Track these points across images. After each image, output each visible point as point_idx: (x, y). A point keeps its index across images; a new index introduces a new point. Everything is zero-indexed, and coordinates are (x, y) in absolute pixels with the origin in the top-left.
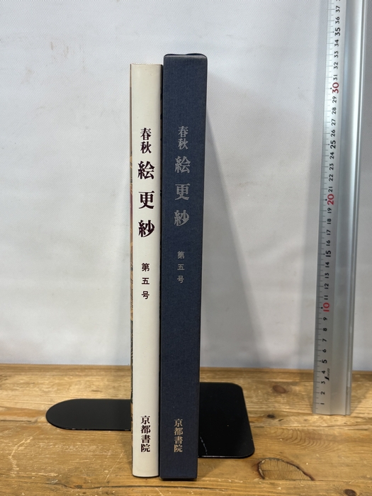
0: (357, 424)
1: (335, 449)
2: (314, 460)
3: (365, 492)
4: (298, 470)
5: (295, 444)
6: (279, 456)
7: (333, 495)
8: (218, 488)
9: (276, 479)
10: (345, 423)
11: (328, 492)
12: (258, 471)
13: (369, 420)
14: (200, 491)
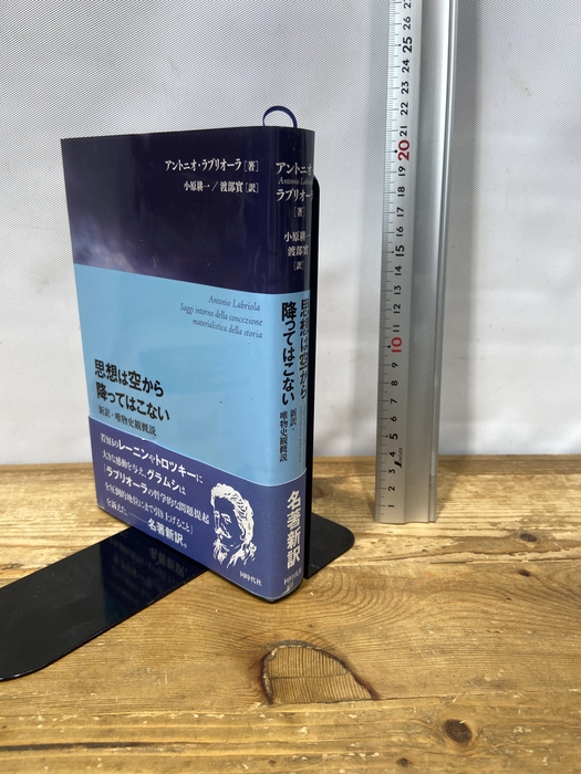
0: (445, 550)
1: (414, 609)
2: (375, 642)
3: (488, 726)
4: (345, 671)
5: (337, 602)
6: (307, 636)
7: (421, 741)
8: (163, 744)
9: (297, 702)
10: (424, 550)
11: (410, 732)
12: (261, 680)
13: (465, 543)
14: (120, 757)
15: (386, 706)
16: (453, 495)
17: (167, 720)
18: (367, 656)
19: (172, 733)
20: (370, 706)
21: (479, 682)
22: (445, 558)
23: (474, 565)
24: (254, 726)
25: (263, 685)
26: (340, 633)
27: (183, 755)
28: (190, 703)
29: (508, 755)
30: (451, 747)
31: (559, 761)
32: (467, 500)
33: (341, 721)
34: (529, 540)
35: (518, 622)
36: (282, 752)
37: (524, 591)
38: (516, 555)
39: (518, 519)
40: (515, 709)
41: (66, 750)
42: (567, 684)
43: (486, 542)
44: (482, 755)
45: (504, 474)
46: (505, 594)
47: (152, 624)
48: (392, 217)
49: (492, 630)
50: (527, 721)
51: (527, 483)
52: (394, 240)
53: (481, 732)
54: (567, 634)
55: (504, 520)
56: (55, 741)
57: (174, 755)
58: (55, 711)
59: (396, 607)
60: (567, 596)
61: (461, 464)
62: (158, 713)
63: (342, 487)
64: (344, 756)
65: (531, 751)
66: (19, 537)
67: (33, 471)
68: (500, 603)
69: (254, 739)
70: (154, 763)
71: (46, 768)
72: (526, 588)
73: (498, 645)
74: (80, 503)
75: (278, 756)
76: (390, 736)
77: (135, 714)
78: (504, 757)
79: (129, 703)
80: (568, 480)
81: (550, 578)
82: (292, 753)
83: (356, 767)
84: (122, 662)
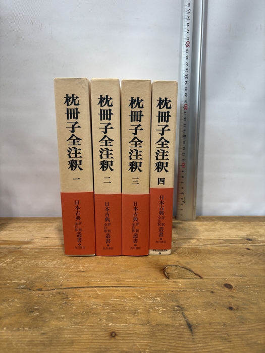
0: (220, 243)
1: (211, 258)
3: (238, 285)
4: (190, 272)
7: (217, 288)
9: (177, 279)
10: (213, 243)
13: (227, 241)
15: (205, 280)
17: (138, 282)
19: (140, 284)
20: (200, 280)
21: (234, 275)
22: (221, 245)
23: (231, 247)
24: (165, 284)
25: (165, 274)
27: (145, 289)
28: (144, 278)
29: (245, 292)
30: (227, 290)
32: (227, 229)
34: (250, 240)
35: (246, 261)
36: (174, 289)
37: (248, 254)
38: (245, 244)
39: (245, 235)
40: (246, 282)
42: (263, 277)
43: (235, 241)
44: (236, 292)
45: (240, 222)
46: (242, 254)
50: (250, 284)
51: (248, 224)
53: (236, 287)
54: (263, 264)
55: (241, 235)
56: (105, 286)
58: (102, 279)
59: (205, 257)
60: (263, 255)
62: (134, 280)
64: (193, 290)
65: (252, 291)
68: (240, 257)
70: (137, 291)
73: (240, 266)
76: (207, 286)
77: (128, 280)
79: (124, 278)
80: (264, 223)
81: (257, 250)
82: (178, 289)
83: (198, 293)
84: (119, 268)
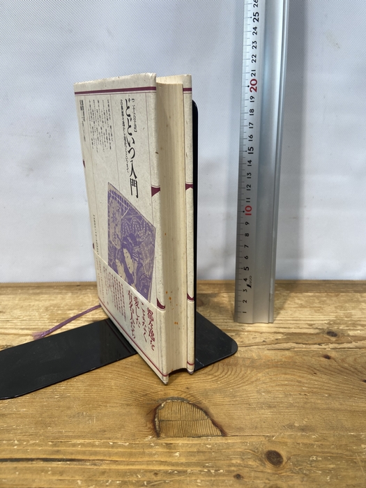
0: (277, 341)
1: (254, 379)
2: (227, 399)
3: (294, 455)
4: (206, 417)
5: (206, 373)
6: (185, 394)
7: (250, 463)
8: (89, 460)
9: (175, 436)
10: (264, 341)
11: (244, 457)
12: (153, 422)
13: (291, 337)
14: (62, 468)
15: (230, 441)
16: (286, 306)
17: (93, 445)
18: (221, 408)
19: (96, 453)
20: (220, 440)
21: (291, 426)
22: (277, 346)
23: (295, 351)
25: (154, 425)
26: (206, 393)
27: (101, 467)
28: (108, 435)
29: (305, 474)
30: (269, 468)
31: (337, 479)
32: (295, 309)
33: (201, 449)
34: (332, 336)
35: (320, 389)
36: (162, 468)
37: (326, 369)
38: (323, 345)
39: (326, 322)
40: (312, 445)
41: (30, 462)
42: (347, 430)
43: (304, 336)
44: (288, 474)
45: (320, 293)
46: (313, 371)
47: (89, 385)
48: (246, 129)
49: (303, 393)
50: (319, 452)
51: (334, 299)
52: (247, 144)
53: (289, 459)
54: (351, 397)
55: (317, 322)
56: (24, 457)
57: (96, 467)
58: (25, 438)
59: (242, 378)
60: (353, 372)
61: (293, 285)
62: (87, 441)
63: (216, 300)
64: (201, 471)
65: (320, 472)
66: (12, 328)
67: (25, 287)
68: (309, 376)
69: (146, 459)
70: (83, 471)
71: (17, 473)
72: (327, 367)
73: (306, 403)
74: (52, 308)
75: (160, 470)
76: (231, 459)
77: (74, 441)
78: (302, 475)
79: (70, 434)
80: (362, 297)
81: (343, 360)
82: (169, 468)
83: (207, 479)
84: (69, 408)
